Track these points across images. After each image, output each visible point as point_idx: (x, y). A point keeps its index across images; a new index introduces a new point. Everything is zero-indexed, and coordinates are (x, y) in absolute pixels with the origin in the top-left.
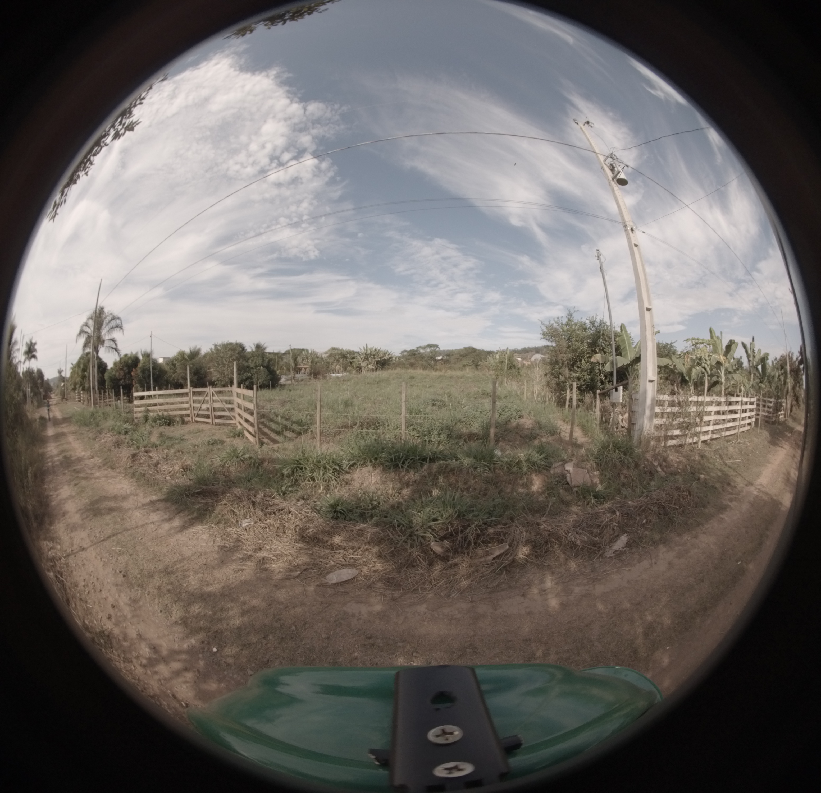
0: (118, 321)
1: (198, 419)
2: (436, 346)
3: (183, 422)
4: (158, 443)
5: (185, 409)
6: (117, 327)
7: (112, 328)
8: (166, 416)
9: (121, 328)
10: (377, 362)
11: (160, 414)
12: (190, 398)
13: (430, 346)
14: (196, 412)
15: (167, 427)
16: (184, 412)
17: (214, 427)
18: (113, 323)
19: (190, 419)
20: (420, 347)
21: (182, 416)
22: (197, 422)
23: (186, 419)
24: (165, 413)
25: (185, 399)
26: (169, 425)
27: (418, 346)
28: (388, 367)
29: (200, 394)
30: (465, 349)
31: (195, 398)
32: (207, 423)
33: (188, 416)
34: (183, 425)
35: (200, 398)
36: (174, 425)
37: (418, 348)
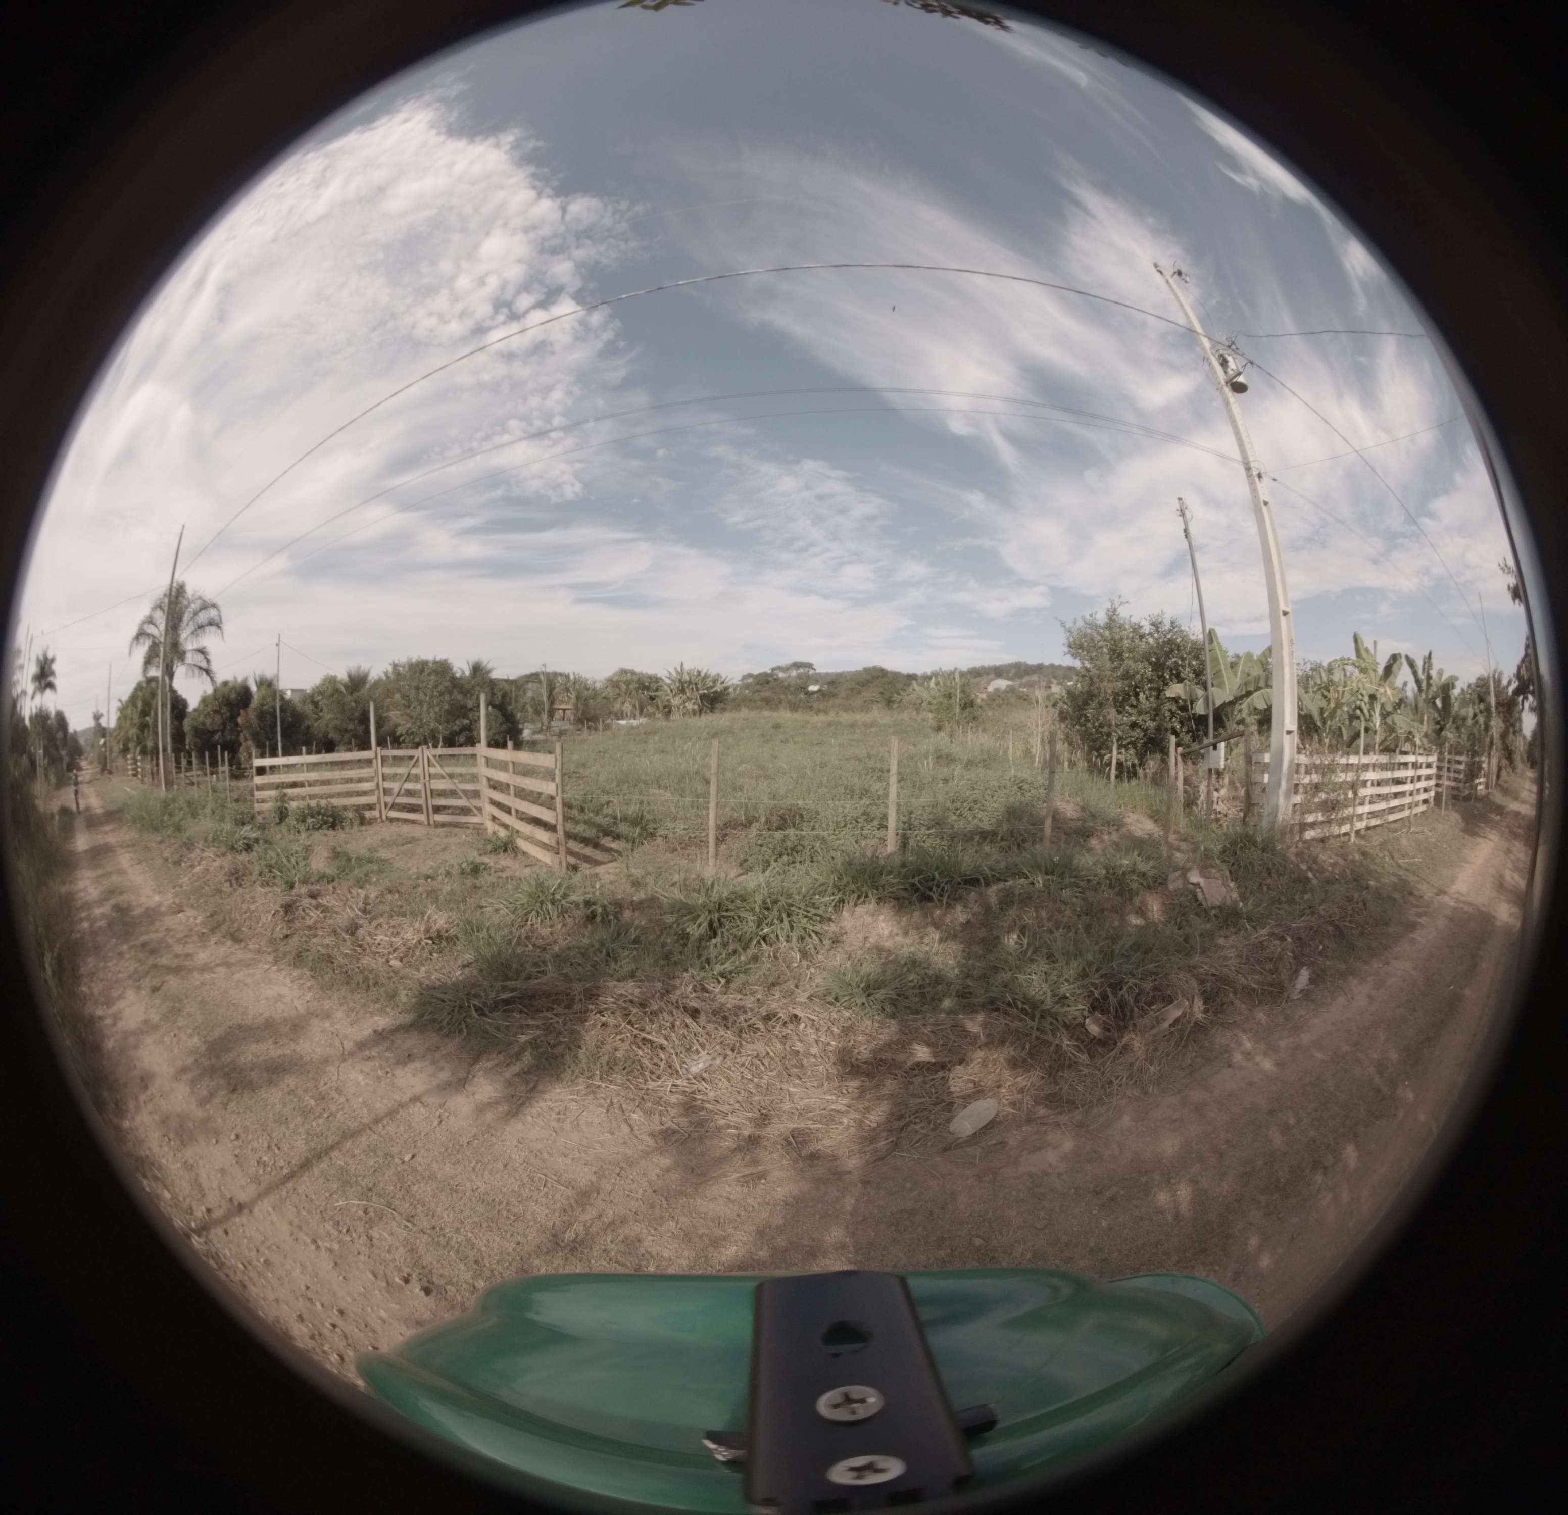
0: (213, 613)
1: (394, 814)
2: (810, 666)
3: (363, 821)
4: (330, 871)
5: (364, 793)
6: (212, 623)
7: (201, 627)
8: (326, 809)
9: (218, 626)
10: (703, 697)
11: (313, 803)
12: (377, 771)
13: (797, 665)
14: (389, 800)
15: (331, 832)
16: (363, 800)
17: (433, 831)
18: (203, 617)
19: (376, 813)
20: (778, 668)
21: (358, 809)
22: (391, 820)
23: (368, 814)
24: (323, 803)
25: (365, 772)
26: (333, 826)
27: (775, 665)
28: (722, 705)
29: (398, 760)
30: (866, 670)
31: (388, 770)
32: (413, 822)
33: (370, 807)
34: (364, 828)
35: (401, 770)
36: (343, 828)
37: (773, 669)
